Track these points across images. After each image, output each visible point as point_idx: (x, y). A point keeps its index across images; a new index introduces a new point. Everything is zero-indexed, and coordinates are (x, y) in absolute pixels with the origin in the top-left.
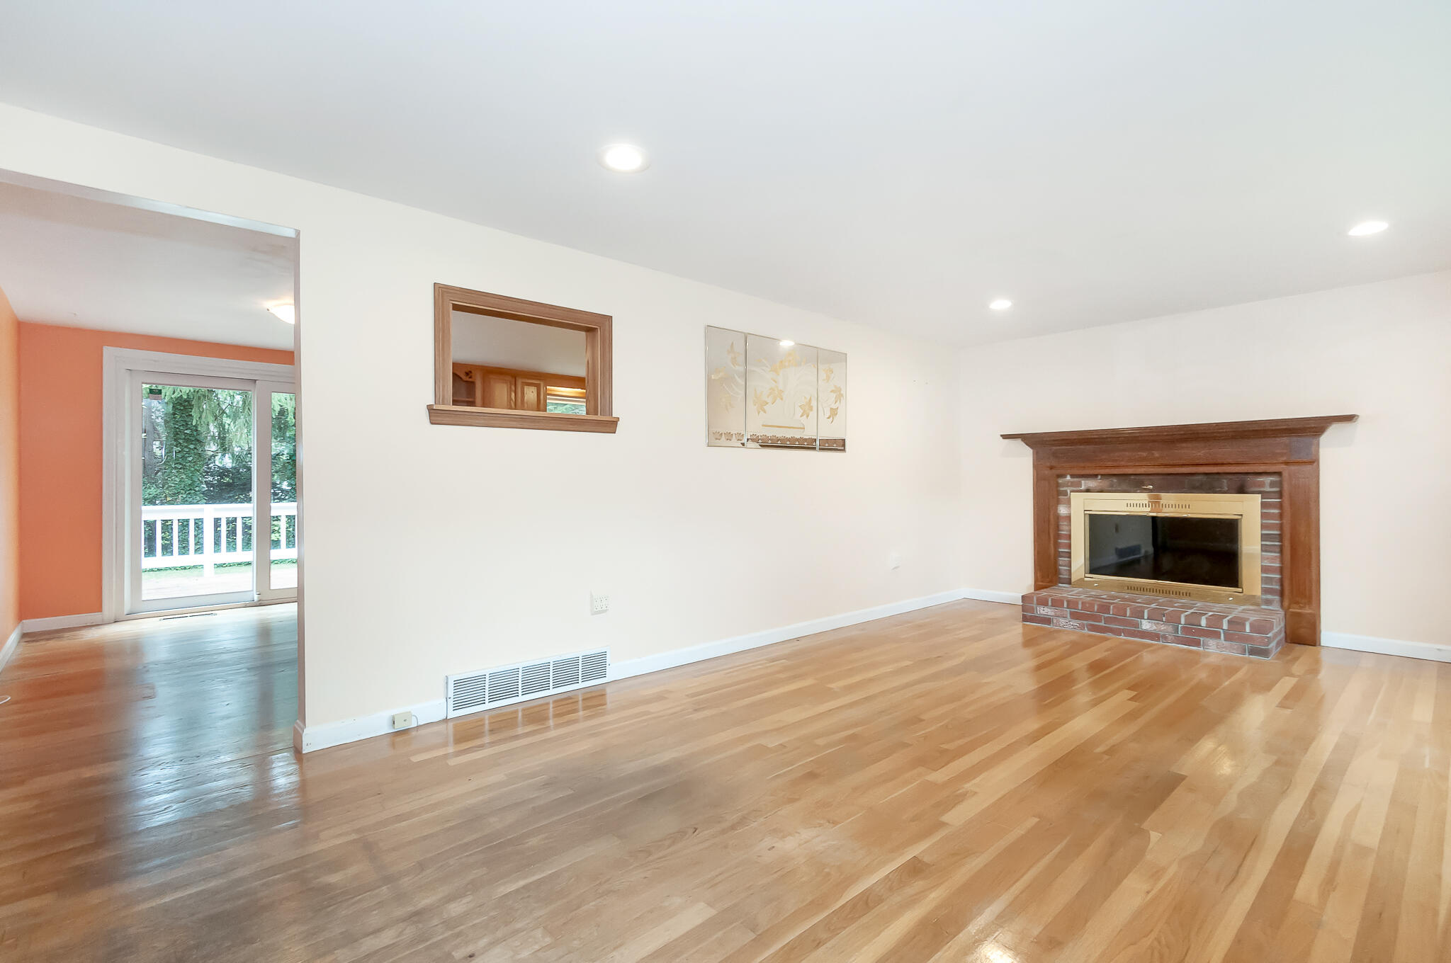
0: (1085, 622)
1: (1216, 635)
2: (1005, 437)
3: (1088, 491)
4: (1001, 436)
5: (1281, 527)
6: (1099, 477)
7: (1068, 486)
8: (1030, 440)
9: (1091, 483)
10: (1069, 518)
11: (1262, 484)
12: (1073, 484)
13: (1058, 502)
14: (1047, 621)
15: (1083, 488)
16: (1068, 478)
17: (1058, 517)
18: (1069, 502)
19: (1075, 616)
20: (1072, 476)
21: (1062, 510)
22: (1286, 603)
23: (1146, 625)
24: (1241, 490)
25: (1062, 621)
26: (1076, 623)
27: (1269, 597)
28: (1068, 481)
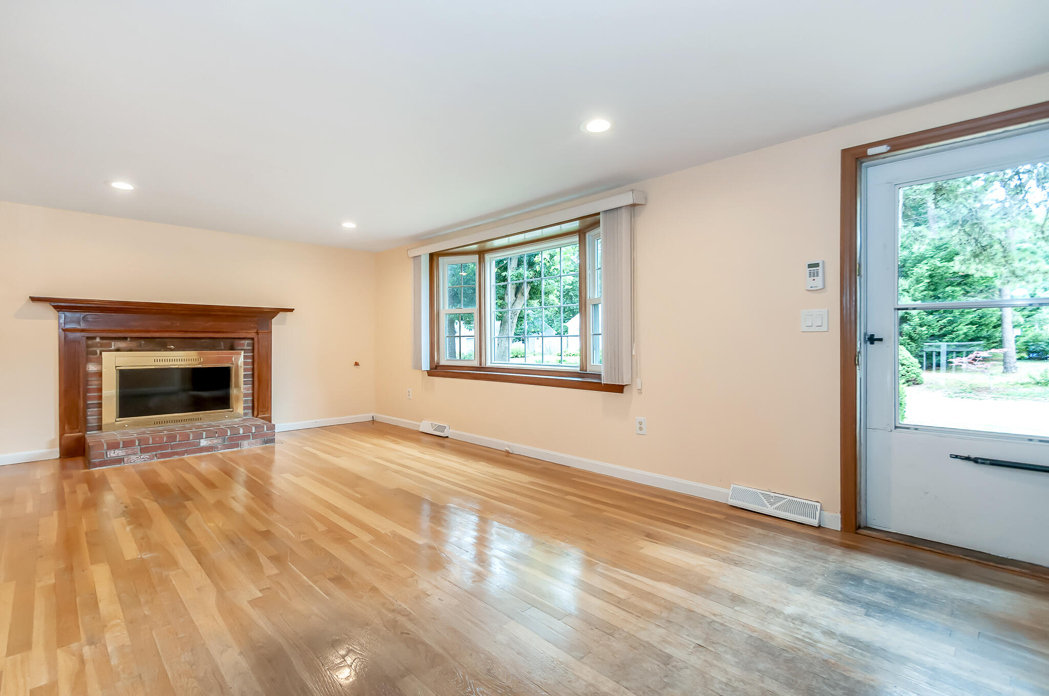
0: (154, 453)
1: (247, 437)
2: (33, 299)
3: (118, 350)
4: (31, 298)
5: (253, 369)
6: (129, 340)
7: (97, 347)
8: (61, 306)
9: (121, 344)
10: (100, 374)
11: (243, 345)
12: (102, 345)
13: (88, 361)
14: (120, 460)
15: (113, 348)
16: (98, 340)
17: (87, 374)
18: (100, 361)
19: (143, 451)
20: (102, 338)
21: (92, 368)
22: (256, 413)
23: (204, 443)
24: (232, 348)
25: (133, 457)
26: (146, 456)
27: (246, 411)
28: (98, 343)
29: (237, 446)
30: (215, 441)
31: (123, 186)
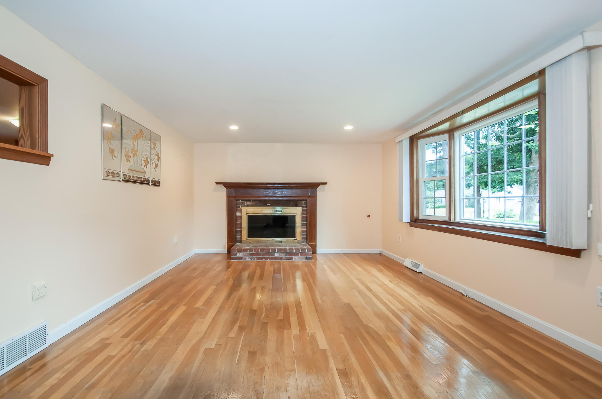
0: (255, 257)
1: (297, 255)
2: (217, 183)
3: (247, 206)
4: (216, 183)
5: (307, 217)
6: (252, 201)
7: (240, 204)
8: (228, 186)
9: (249, 203)
10: (241, 217)
11: (302, 204)
12: (242, 204)
13: (237, 211)
14: (241, 258)
15: (246, 205)
16: (240, 201)
17: (236, 217)
18: (241, 211)
19: (251, 255)
20: (242, 200)
21: (238, 214)
22: (308, 242)
23: (276, 255)
24: (296, 205)
25: (247, 257)
26: (252, 257)
27: (303, 240)
28: (240, 202)
29: (292, 258)
30: (282, 255)
31: (234, 127)
